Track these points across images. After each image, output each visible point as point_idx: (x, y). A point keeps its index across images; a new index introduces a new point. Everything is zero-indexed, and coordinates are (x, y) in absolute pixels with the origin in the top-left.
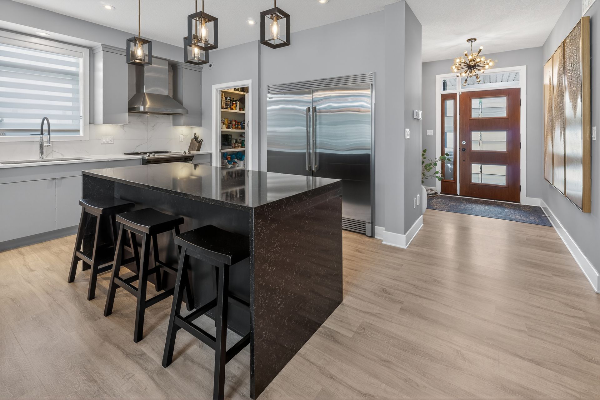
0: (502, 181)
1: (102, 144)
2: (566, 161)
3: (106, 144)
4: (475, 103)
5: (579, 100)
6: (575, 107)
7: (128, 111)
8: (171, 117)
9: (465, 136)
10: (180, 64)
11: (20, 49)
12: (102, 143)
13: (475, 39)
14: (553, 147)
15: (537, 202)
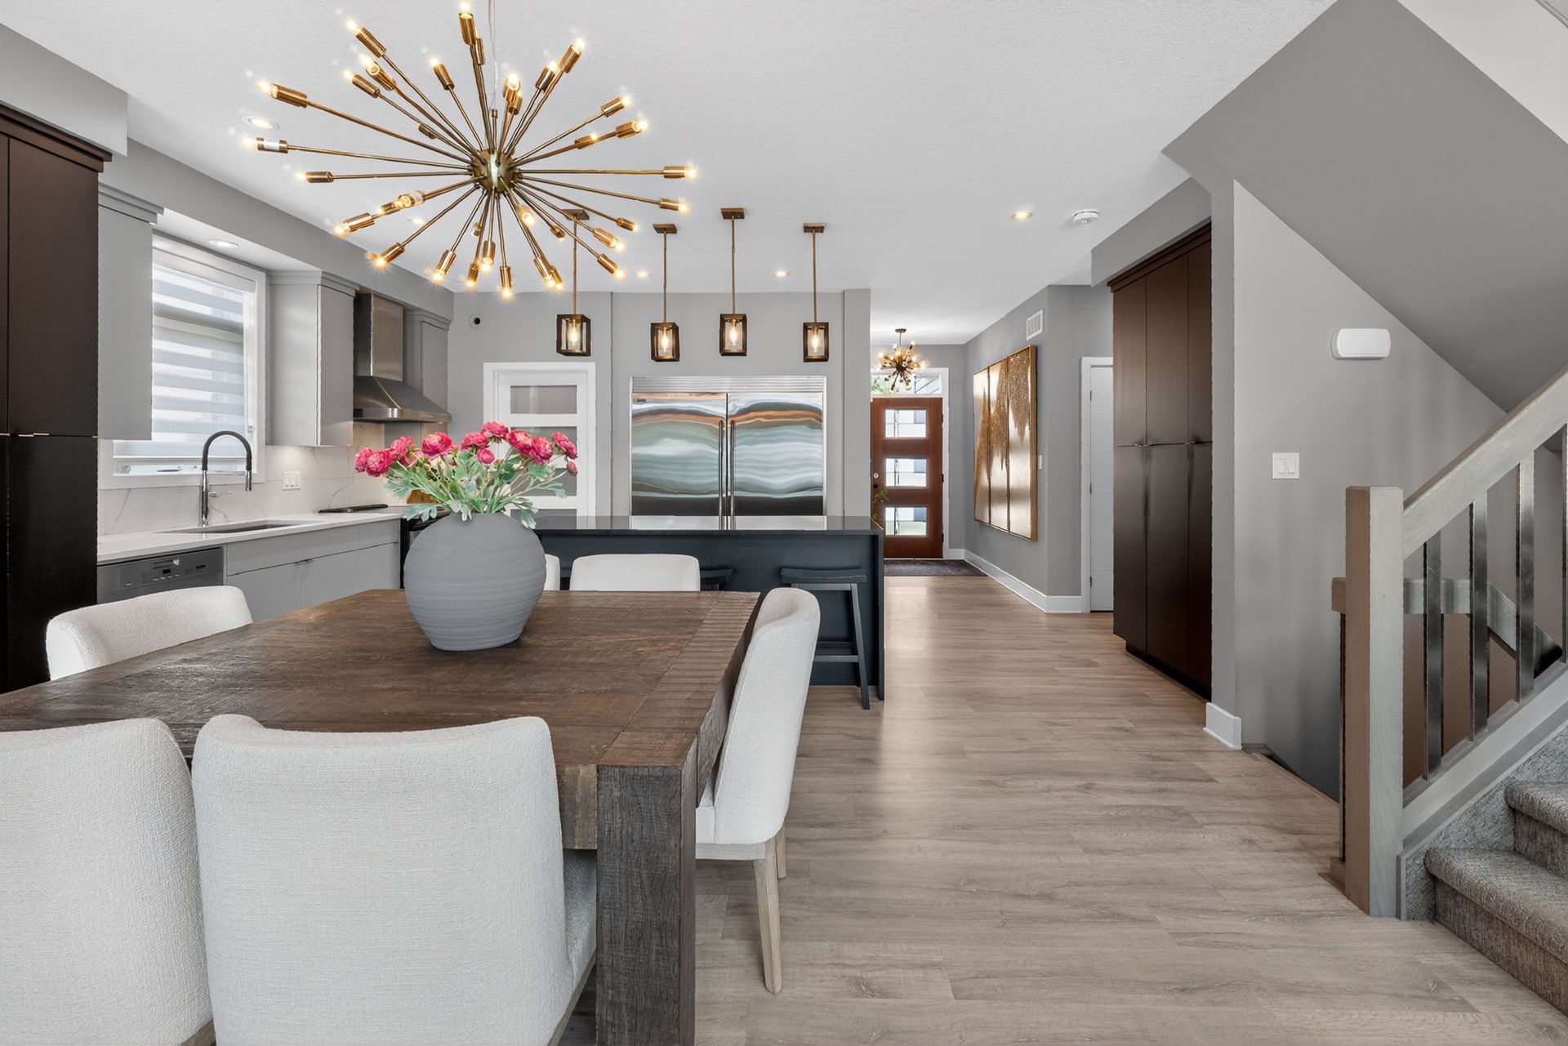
0: (920, 530)
1: (284, 490)
2: (1008, 496)
3: (289, 490)
4: (889, 414)
5: (1027, 428)
6: (1022, 433)
7: (354, 416)
8: (383, 426)
9: (877, 467)
10: (415, 313)
11: (180, 276)
12: (285, 488)
13: (905, 330)
14: (989, 479)
15: (960, 554)
